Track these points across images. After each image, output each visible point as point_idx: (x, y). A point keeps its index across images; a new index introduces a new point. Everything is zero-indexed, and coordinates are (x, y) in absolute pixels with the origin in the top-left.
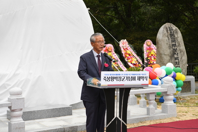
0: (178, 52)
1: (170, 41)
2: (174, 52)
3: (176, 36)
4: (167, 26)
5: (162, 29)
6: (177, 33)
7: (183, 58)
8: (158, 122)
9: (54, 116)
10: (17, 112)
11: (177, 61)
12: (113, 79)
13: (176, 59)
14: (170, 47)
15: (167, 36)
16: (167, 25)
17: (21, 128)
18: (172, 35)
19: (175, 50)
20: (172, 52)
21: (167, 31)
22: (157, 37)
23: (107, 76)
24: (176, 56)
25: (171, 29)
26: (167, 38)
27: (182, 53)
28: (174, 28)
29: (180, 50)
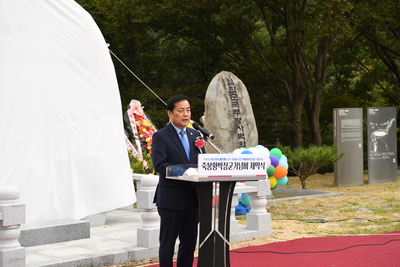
0: (244, 124)
1: (230, 104)
2: (237, 124)
3: (239, 95)
4: (224, 77)
5: (215, 82)
6: (240, 89)
7: (252, 135)
8: (245, 245)
9: (58, 241)
10: (11, 231)
11: (242, 140)
12: (216, 165)
13: (240, 136)
14: (229, 115)
15: (225, 95)
16: (224, 74)
17: (19, 259)
18: (232, 93)
19: (238, 121)
20: (233, 125)
21: (224, 86)
22: (207, 96)
23: (207, 162)
24: (239, 132)
25: (230, 83)
26: (224, 99)
27: (250, 126)
28: (236, 80)
29: (246, 120)
